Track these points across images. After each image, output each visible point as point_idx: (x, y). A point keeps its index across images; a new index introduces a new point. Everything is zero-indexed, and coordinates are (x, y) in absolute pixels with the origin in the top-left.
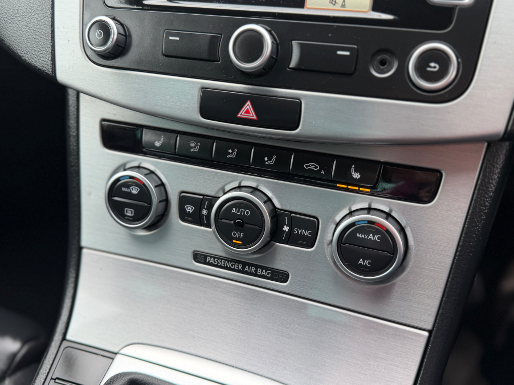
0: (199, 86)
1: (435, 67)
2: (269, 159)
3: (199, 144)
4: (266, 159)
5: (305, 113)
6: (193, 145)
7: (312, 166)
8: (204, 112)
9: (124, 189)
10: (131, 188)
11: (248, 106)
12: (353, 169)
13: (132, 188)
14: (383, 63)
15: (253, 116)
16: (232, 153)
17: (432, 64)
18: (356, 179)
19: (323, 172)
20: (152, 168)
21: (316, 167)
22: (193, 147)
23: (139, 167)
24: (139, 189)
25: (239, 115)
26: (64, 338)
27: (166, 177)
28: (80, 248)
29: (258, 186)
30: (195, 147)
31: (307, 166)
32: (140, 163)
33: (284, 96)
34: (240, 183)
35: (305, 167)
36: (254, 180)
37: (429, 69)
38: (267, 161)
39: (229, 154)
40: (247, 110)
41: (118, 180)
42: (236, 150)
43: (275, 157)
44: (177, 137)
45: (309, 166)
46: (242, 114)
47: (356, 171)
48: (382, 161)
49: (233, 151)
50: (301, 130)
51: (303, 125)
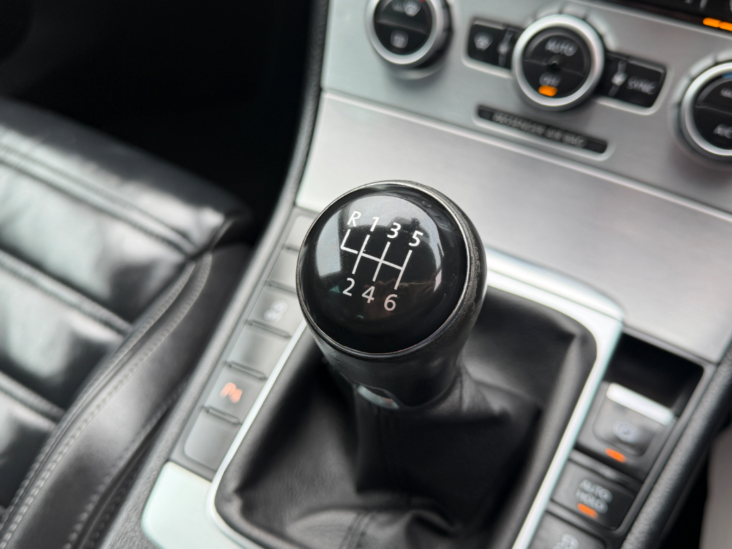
26: (294, 204)
28: (320, 90)
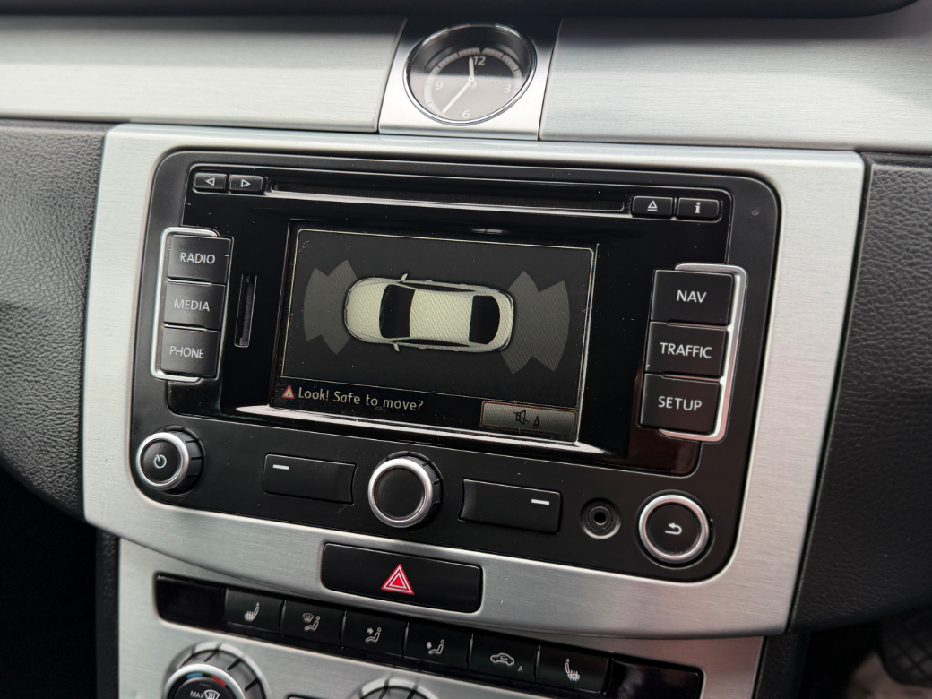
0: (320, 540)
1: (676, 530)
2: (435, 646)
3: (318, 618)
4: (429, 645)
5: (487, 587)
6: (308, 620)
7: (503, 659)
8: (327, 580)
9: (193, 694)
10: (206, 692)
11: (399, 573)
12: (567, 665)
13: (208, 694)
14: (600, 517)
15: (406, 588)
16: (373, 635)
17: (673, 526)
18: (573, 682)
19: (521, 669)
20: (239, 653)
21: (510, 661)
22: (307, 624)
23: (216, 651)
24: (219, 695)
25: (385, 587)
27: (263, 669)
29: (416, 687)
30: (312, 623)
31: (495, 659)
32: (219, 646)
33: (454, 559)
34: (387, 682)
35: (492, 659)
36: (410, 678)
37: (667, 532)
38: (432, 648)
39: (368, 635)
40: (398, 580)
41: (184, 678)
42: (379, 630)
43: (443, 642)
44: (282, 605)
45: (499, 658)
46: (389, 586)
47: (572, 668)
48: (611, 651)
49: (375, 631)
50: (482, 612)
51: (485, 604)
